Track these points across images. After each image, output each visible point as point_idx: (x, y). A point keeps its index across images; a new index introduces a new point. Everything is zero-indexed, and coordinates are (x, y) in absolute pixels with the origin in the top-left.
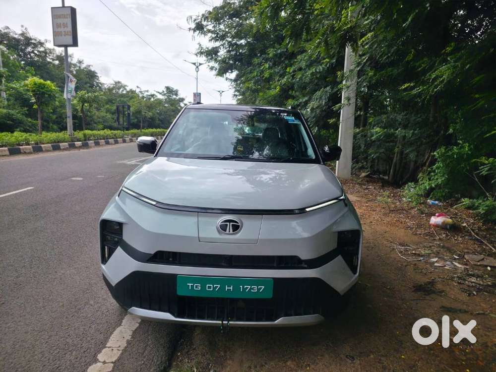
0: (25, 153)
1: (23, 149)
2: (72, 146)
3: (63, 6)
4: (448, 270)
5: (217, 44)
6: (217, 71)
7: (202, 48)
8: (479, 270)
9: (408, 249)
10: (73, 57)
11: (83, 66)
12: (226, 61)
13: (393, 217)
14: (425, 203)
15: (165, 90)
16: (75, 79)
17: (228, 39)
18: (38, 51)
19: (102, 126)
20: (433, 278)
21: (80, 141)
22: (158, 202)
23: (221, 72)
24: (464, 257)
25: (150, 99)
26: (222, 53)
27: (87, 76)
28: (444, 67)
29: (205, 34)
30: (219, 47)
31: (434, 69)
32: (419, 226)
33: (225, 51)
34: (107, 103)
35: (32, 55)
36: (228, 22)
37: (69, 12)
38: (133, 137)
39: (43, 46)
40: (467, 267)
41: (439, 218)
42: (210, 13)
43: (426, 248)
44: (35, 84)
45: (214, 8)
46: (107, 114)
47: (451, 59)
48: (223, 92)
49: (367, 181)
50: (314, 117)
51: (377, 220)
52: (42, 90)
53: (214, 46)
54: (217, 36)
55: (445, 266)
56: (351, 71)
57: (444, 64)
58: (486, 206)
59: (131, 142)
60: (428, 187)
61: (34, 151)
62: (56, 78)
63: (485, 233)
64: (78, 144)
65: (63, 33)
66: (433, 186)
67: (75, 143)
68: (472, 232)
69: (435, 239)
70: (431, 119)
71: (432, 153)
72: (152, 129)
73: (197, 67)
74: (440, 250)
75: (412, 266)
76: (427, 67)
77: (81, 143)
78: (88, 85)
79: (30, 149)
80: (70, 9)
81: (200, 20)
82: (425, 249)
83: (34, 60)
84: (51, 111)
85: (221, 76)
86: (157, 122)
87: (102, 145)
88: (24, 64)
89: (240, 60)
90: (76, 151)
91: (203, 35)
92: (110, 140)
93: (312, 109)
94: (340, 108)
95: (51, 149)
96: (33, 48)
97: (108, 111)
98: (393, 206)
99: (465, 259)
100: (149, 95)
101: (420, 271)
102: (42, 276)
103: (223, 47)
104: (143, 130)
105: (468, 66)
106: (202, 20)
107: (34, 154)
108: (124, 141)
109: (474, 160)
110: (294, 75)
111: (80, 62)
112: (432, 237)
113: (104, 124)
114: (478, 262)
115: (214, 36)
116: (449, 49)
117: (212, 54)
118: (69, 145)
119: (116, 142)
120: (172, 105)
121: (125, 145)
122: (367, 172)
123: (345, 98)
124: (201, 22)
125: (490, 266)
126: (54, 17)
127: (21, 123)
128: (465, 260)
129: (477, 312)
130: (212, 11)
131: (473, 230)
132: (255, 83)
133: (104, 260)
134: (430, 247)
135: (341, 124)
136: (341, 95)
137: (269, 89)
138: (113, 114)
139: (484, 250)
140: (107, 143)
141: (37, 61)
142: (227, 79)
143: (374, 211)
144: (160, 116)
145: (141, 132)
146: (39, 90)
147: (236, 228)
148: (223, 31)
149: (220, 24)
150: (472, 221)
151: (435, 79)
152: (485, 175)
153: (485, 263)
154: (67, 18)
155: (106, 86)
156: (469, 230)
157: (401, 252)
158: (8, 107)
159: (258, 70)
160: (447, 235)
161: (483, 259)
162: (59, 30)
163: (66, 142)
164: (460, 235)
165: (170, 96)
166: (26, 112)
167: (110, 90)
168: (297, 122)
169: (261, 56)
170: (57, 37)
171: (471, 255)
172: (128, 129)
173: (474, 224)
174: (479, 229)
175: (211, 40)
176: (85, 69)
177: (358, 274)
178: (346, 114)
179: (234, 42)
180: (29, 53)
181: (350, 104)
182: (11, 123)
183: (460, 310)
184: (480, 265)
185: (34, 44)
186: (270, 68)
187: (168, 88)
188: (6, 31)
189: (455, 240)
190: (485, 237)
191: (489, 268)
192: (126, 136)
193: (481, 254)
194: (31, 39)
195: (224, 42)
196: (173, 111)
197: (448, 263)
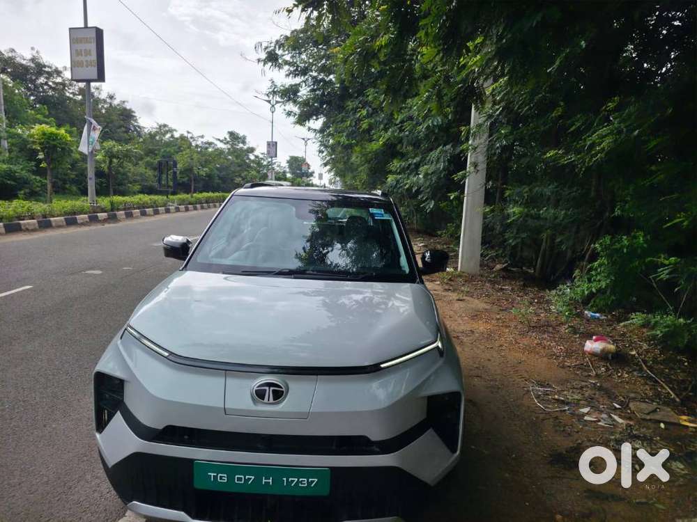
0: (27, 230)
1: (25, 225)
2: (94, 220)
3: (86, 27)
4: (603, 427)
5: (298, 80)
6: (297, 116)
7: (276, 86)
8: (648, 428)
9: (548, 392)
10: (101, 90)
11: (116, 102)
12: (309, 103)
13: (533, 339)
14: (580, 315)
15: (227, 137)
16: (99, 127)
17: (311, 73)
18: (54, 83)
19: (139, 187)
20: (580, 441)
21: (105, 212)
22: (171, 353)
23: (302, 119)
24: (628, 405)
25: (207, 148)
26: (304, 92)
27: (121, 117)
28: (605, 129)
29: (280, 67)
30: (299, 84)
31: (592, 130)
32: (569, 353)
33: (308, 89)
34: (147, 155)
35: (45, 87)
36: (312, 51)
37: (93, 35)
38: (180, 205)
39: (60, 76)
40: (632, 423)
41: (596, 343)
42: (287, 38)
43: (575, 390)
44: (44, 134)
45: (293, 32)
46: (147, 171)
47: (615, 119)
48: (309, 139)
49: (504, 277)
50: (428, 187)
51: (511, 343)
52: (52, 143)
53: (293, 83)
54: (297, 70)
55: (599, 421)
56: (479, 126)
57: (606, 124)
58: (665, 327)
59: (177, 211)
60: (586, 293)
61: (40, 227)
62: (78, 119)
63: (662, 367)
64: (102, 215)
65: (85, 63)
66: (594, 290)
67: (98, 214)
68: (644, 366)
69: (590, 375)
70: (593, 194)
71: (592, 245)
72: (208, 192)
73: (273, 106)
74: (595, 394)
75: (551, 420)
76: (583, 127)
77: (106, 214)
78: (123, 129)
79: (34, 224)
80: (94, 30)
81: (272, 48)
82: (573, 392)
83: (48, 95)
84: (69, 166)
85: (301, 124)
86: (217, 181)
87: (137, 217)
88: (34, 100)
89: (329, 103)
90: (99, 227)
91: (277, 68)
92: (147, 210)
93: (426, 175)
94: (464, 177)
95: (65, 223)
96: (47, 78)
97: (148, 165)
98: (535, 319)
99: (630, 409)
100: (206, 143)
101: (562, 429)
102: (25, 433)
103: (306, 85)
104: (195, 195)
105: (637, 132)
106: (275, 47)
107: (41, 231)
108: (168, 211)
109: (649, 259)
110: (402, 126)
111: (111, 97)
112: (585, 371)
113: (143, 183)
114: (648, 414)
115: (292, 69)
116: (611, 105)
117: (289, 94)
118: (89, 217)
119: (156, 212)
120: (237, 157)
121: (168, 216)
122: (503, 264)
123: (471, 163)
124: (274, 50)
125: (664, 422)
126: (73, 41)
127: (26, 183)
128: (629, 411)
129: (637, 501)
130: (289, 36)
131: (645, 362)
132: (348, 136)
133: (101, 425)
134: (582, 388)
135: (465, 198)
136: (467, 158)
137: (371, 141)
138: (155, 169)
139: (658, 395)
140: (144, 214)
141: (52, 96)
142: (309, 129)
143: (507, 327)
144: (221, 172)
145: (192, 197)
146: (48, 143)
147: (278, 395)
148: (305, 62)
149: (300, 54)
150: (645, 346)
151: (593, 145)
152: (666, 280)
153: (657, 417)
154: (91, 42)
155: (146, 130)
156: (639, 361)
157: (538, 397)
158: (10, 161)
159: (352, 118)
160: (608, 370)
161: (654, 411)
162: (80, 58)
163: (85, 214)
164: (626, 369)
165: (236, 145)
166: (34, 168)
167: (152, 136)
168: (387, 217)
169: (357, 98)
170: (76, 68)
171: (638, 403)
172: (174, 193)
173: (647, 351)
174: (655, 360)
175: (288, 75)
176: (118, 107)
177: (458, 452)
178: (474, 183)
179: (320, 77)
180: (42, 85)
181: (478, 171)
182: (13, 183)
183: (613, 496)
184: (650, 420)
185: (48, 73)
186: (369, 116)
187: (232, 134)
188: (10, 55)
189: (619, 377)
190: (661, 373)
191: (662, 425)
192: (171, 204)
193: (653, 401)
194: (45, 66)
195: (307, 77)
196: (239, 166)
197: (604, 416)
